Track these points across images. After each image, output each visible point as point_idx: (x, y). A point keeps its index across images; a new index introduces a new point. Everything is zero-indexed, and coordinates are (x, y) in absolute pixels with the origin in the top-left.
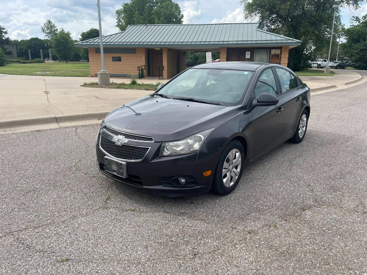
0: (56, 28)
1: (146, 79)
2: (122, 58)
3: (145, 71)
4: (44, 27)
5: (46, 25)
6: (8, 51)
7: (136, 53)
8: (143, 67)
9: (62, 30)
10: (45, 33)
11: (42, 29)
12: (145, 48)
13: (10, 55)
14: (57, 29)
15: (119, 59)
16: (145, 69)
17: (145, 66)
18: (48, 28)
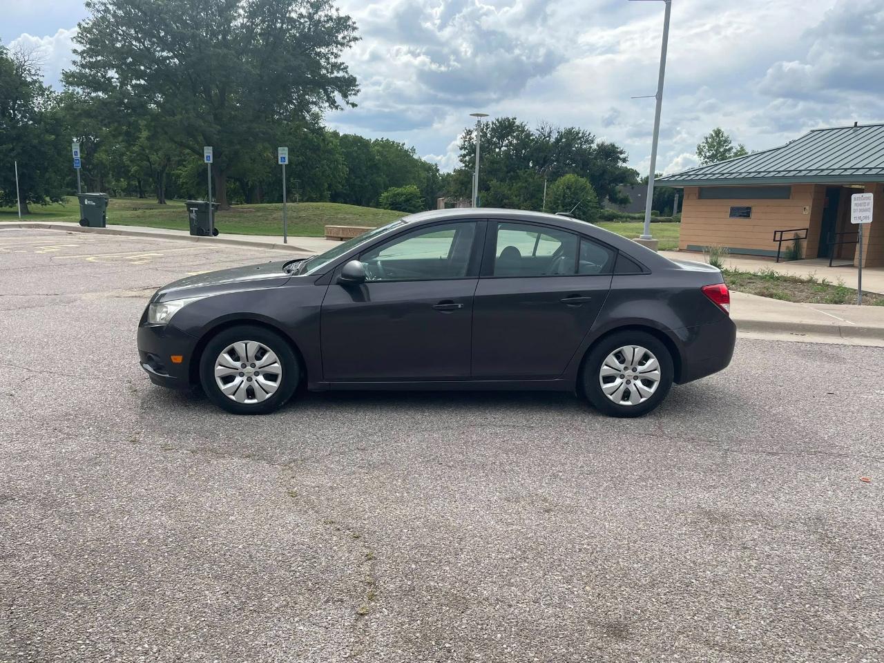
0: (730, 146)
1: (805, 264)
2: (753, 210)
3: (805, 244)
4: (704, 144)
5: (710, 140)
6: (621, 196)
7: (789, 198)
8: (803, 234)
9: (742, 148)
10: (702, 158)
11: (698, 149)
12: (817, 186)
13: (623, 205)
14: (731, 149)
15: (746, 213)
16: (805, 238)
17: (807, 229)
18: (711, 146)
